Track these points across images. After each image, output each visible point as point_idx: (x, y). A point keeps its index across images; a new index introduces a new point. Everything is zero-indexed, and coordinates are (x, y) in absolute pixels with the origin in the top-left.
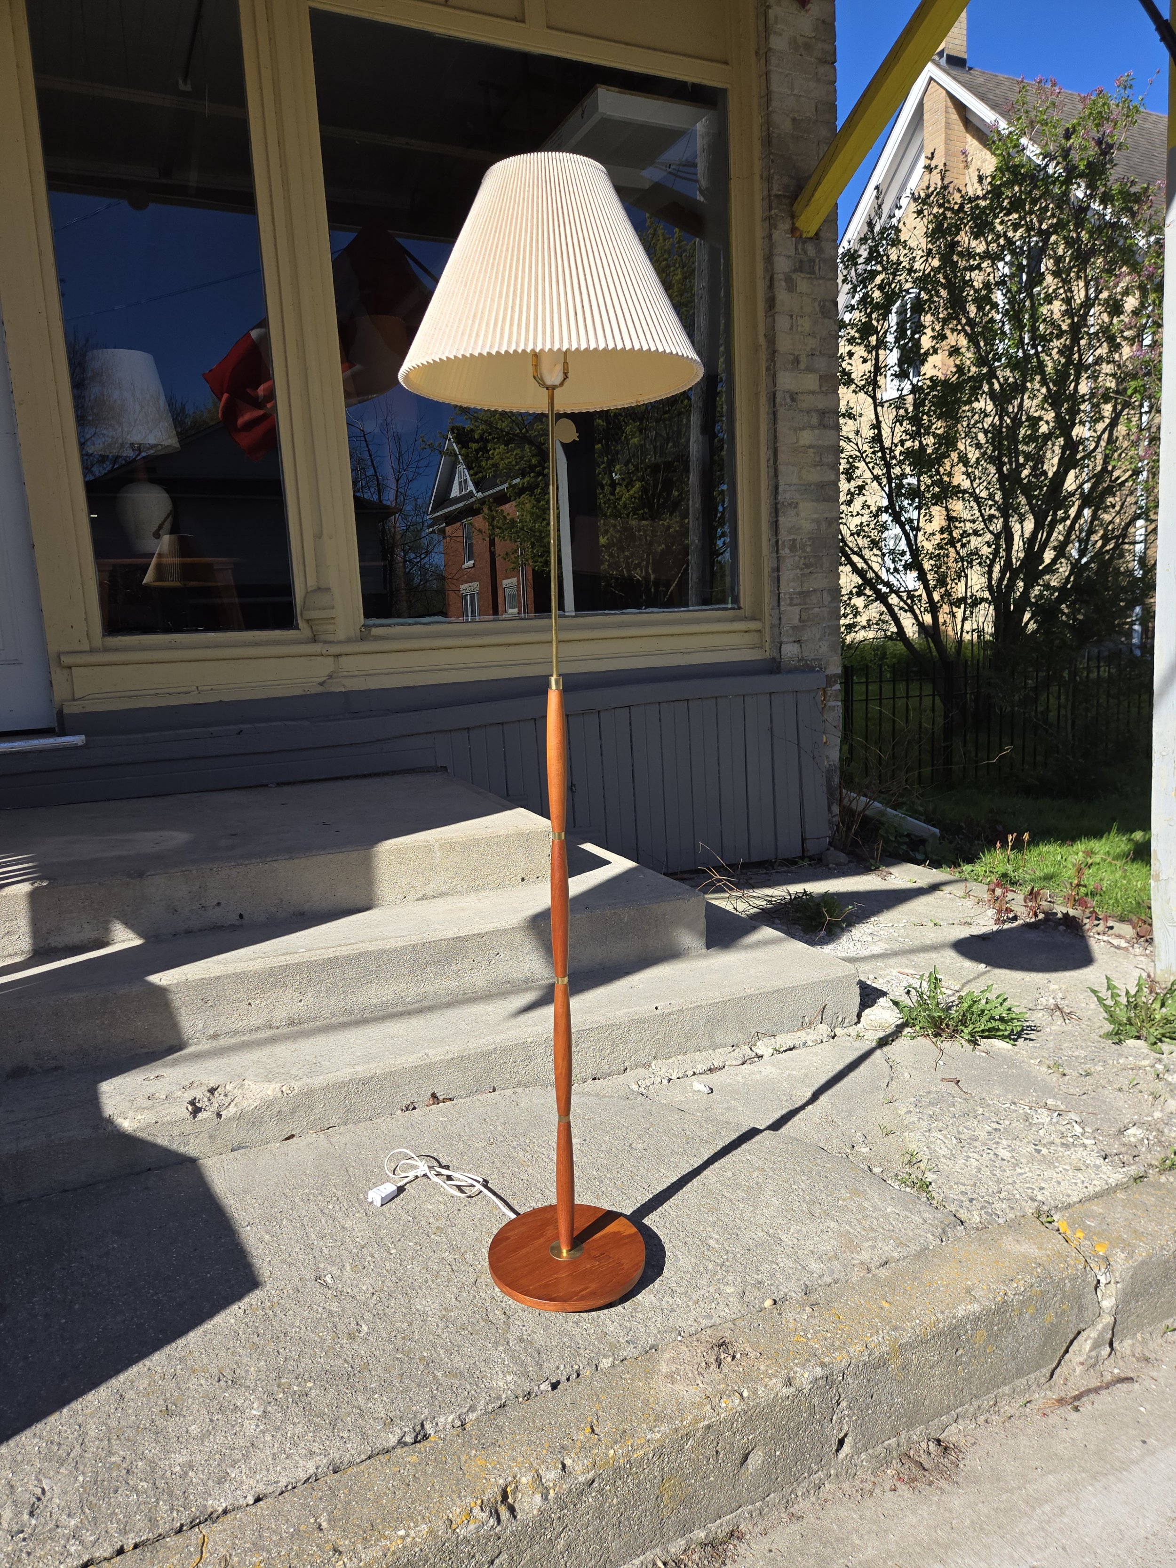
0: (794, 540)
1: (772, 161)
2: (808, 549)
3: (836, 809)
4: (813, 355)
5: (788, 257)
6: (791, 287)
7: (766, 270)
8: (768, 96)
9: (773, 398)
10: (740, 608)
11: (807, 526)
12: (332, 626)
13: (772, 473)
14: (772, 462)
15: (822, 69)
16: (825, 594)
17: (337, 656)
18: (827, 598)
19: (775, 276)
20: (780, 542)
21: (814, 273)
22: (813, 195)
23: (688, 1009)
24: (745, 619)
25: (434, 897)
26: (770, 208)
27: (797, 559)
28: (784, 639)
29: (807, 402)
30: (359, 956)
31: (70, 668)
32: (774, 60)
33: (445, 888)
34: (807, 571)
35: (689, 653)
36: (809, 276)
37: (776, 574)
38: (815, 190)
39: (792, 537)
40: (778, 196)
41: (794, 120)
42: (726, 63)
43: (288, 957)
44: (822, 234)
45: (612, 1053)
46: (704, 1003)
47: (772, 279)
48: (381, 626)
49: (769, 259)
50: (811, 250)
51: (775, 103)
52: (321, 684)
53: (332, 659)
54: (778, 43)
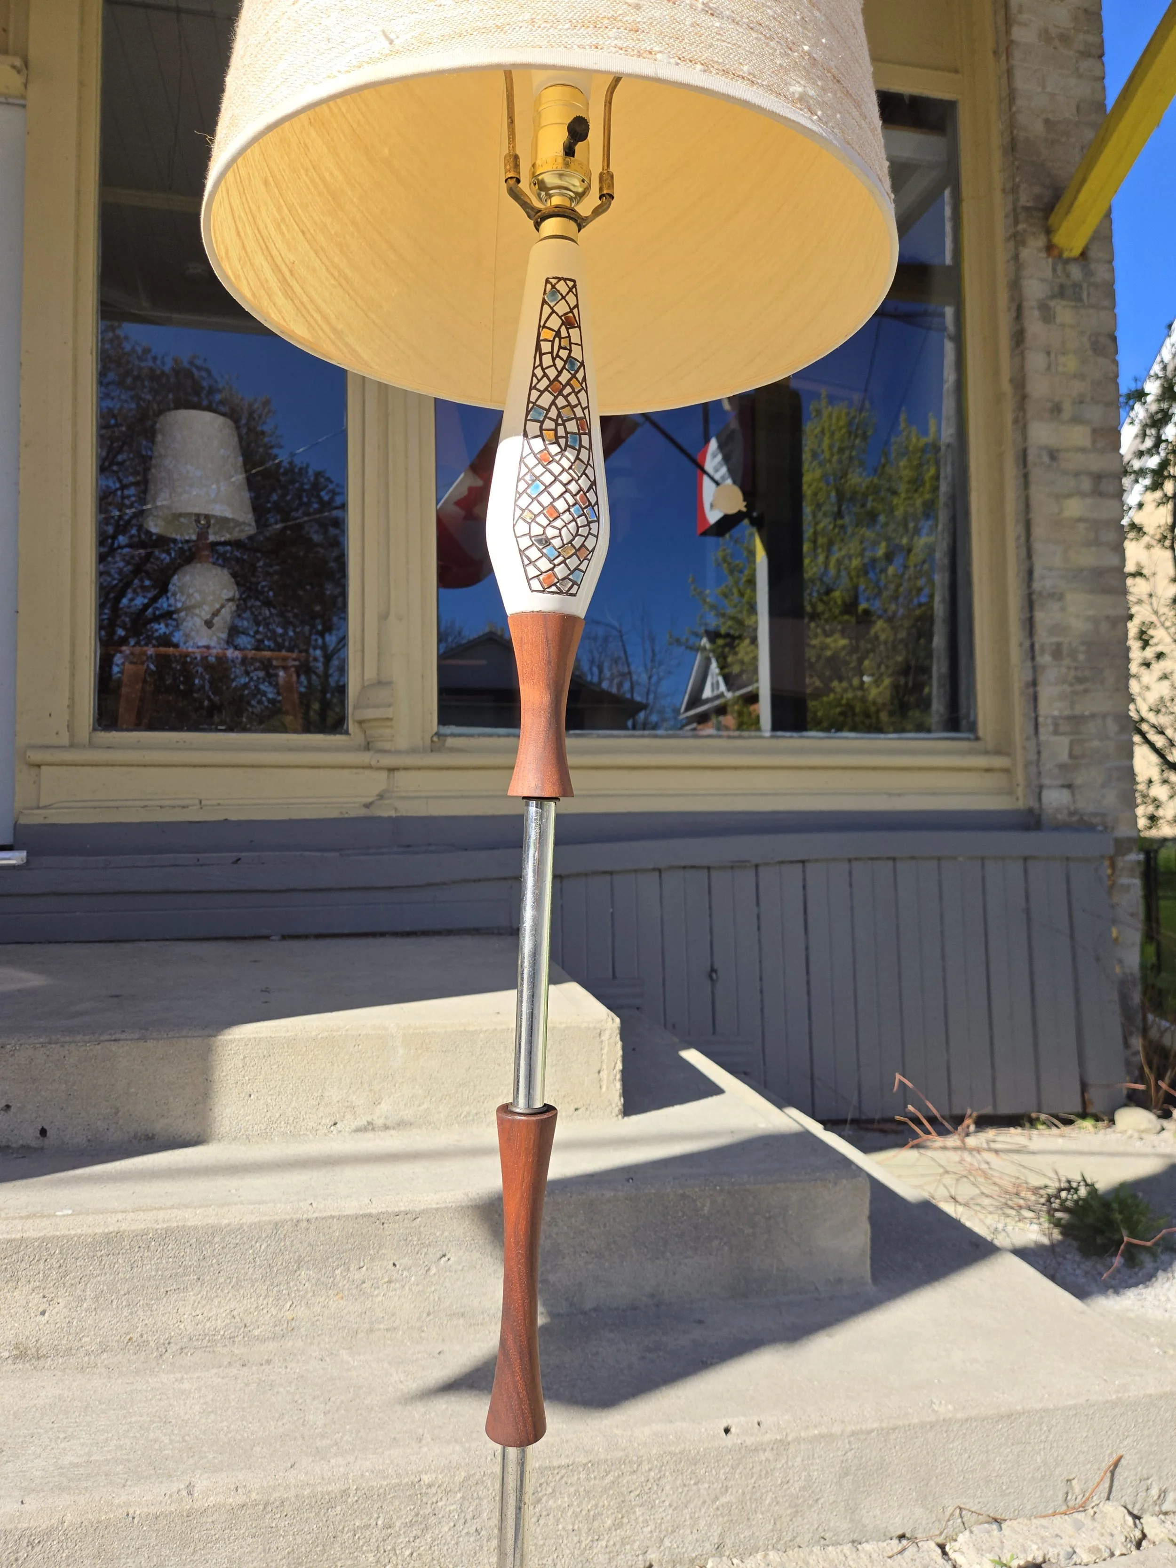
0: (1059, 645)
1: (1018, 168)
2: (1081, 657)
3: (1137, 1043)
4: (1081, 402)
5: (1043, 280)
6: (1047, 315)
7: (1012, 299)
8: (1011, 96)
9: (1023, 457)
10: (977, 739)
11: (1079, 625)
12: (388, 731)
13: (1023, 552)
14: (1023, 539)
15: (1086, 64)
16: (1110, 722)
17: (392, 770)
18: (1112, 727)
19: (1025, 304)
20: (1037, 646)
21: (1080, 300)
22: (1075, 198)
23: (798, 1440)
24: (987, 753)
25: (386, 1127)
26: (1016, 222)
27: (1064, 670)
28: (1046, 781)
29: (1073, 462)
30: (166, 1235)
31: (39, 766)
32: (1017, 54)
33: (407, 1114)
34: (1080, 688)
35: (899, 795)
36: (1073, 304)
37: (1031, 690)
38: (1078, 191)
39: (1055, 639)
40: (1026, 209)
41: (1047, 122)
42: (956, 71)
43: (30, 1222)
44: (1092, 254)
45: (618, 1525)
46: (837, 1429)
47: (1019, 309)
48: (460, 735)
49: (1015, 285)
50: (1076, 272)
51: (1020, 102)
52: (367, 806)
53: (384, 774)
54: (1023, 35)
